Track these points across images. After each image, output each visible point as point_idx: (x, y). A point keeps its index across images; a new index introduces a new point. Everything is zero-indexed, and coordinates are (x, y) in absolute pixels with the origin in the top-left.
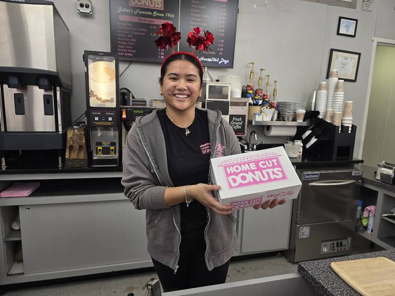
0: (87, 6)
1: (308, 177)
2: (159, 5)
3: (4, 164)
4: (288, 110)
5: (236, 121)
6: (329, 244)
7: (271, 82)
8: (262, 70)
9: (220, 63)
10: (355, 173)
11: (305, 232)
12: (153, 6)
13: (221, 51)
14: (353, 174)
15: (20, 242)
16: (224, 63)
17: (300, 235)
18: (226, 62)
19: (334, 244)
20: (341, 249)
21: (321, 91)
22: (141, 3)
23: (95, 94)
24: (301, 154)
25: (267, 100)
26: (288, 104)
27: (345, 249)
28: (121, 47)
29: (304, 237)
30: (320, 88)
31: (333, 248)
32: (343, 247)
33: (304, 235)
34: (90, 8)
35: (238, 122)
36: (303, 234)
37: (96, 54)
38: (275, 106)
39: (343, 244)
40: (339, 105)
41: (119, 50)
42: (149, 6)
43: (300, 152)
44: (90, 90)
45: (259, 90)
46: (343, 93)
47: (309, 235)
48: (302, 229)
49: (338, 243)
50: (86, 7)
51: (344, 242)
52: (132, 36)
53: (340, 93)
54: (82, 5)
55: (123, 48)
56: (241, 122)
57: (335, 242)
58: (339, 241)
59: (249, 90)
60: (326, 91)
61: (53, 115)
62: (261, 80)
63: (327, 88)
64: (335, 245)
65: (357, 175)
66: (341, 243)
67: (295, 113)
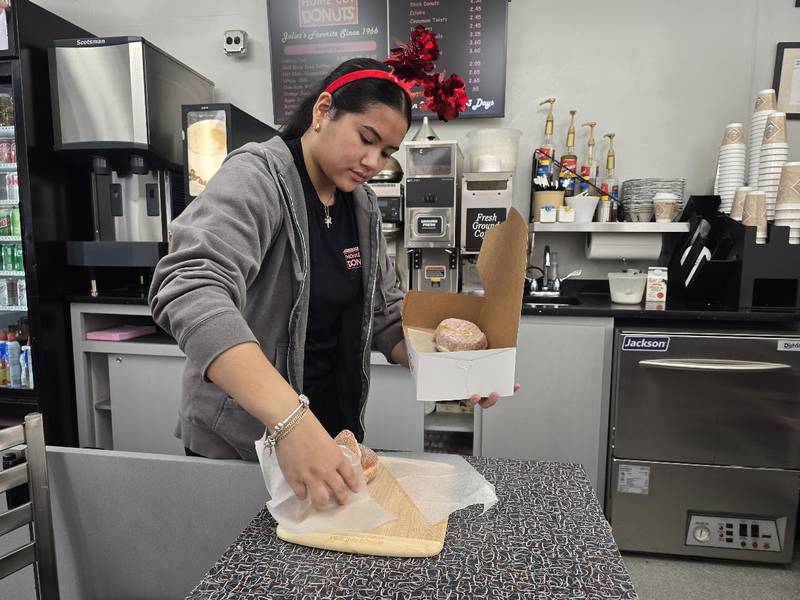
0: (237, 41)
1: (634, 344)
2: (350, 15)
3: (94, 289)
4: (634, 197)
5: (484, 222)
6: (714, 523)
7: (598, 137)
8: (573, 113)
9: (474, 108)
10: (787, 345)
11: (635, 478)
12: (339, 19)
13: (476, 85)
14: (781, 347)
15: (110, 411)
16: (483, 107)
17: (620, 483)
18: (487, 105)
19: (730, 526)
20: (755, 545)
21: (728, 146)
22: (319, 19)
23: (196, 174)
24: (664, 299)
25: (587, 178)
26: (636, 183)
27: (767, 546)
28: (290, 101)
29: (632, 490)
30: (726, 138)
31: (725, 536)
32: (761, 542)
33: (632, 486)
34: (242, 42)
35: (489, 223)
36: (630, 482)
37: (197, 108)
38: (610, 190)
39: (762, 531)
40: (772, 176)
41: (286, 107)
42: (333, 21)
43: (660, 295)
44: (190, 169)
45: (569, 156)
46: (784, 145)
47: (646, 488)
48: (628, 470)
49: (743, 528)
50: (236, 43)
51: (766, 527)
52: (306, 81)
53: (774, 145)
54: (229, 41)
55: (292, 103)
56: (496, 223)
57: (736, 523)
58: (749, 523)
59: (542, 159)
60: (743, 146)
61: (158, 215)
62: (571, 136)
63: (746, 137)
64: (736, 530)
65: (792, 349)
66: (755, 529)
67: (652, 203)
